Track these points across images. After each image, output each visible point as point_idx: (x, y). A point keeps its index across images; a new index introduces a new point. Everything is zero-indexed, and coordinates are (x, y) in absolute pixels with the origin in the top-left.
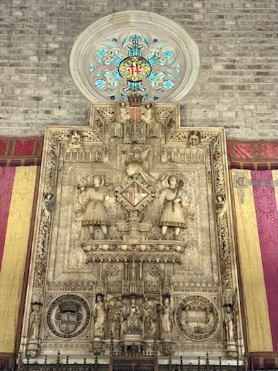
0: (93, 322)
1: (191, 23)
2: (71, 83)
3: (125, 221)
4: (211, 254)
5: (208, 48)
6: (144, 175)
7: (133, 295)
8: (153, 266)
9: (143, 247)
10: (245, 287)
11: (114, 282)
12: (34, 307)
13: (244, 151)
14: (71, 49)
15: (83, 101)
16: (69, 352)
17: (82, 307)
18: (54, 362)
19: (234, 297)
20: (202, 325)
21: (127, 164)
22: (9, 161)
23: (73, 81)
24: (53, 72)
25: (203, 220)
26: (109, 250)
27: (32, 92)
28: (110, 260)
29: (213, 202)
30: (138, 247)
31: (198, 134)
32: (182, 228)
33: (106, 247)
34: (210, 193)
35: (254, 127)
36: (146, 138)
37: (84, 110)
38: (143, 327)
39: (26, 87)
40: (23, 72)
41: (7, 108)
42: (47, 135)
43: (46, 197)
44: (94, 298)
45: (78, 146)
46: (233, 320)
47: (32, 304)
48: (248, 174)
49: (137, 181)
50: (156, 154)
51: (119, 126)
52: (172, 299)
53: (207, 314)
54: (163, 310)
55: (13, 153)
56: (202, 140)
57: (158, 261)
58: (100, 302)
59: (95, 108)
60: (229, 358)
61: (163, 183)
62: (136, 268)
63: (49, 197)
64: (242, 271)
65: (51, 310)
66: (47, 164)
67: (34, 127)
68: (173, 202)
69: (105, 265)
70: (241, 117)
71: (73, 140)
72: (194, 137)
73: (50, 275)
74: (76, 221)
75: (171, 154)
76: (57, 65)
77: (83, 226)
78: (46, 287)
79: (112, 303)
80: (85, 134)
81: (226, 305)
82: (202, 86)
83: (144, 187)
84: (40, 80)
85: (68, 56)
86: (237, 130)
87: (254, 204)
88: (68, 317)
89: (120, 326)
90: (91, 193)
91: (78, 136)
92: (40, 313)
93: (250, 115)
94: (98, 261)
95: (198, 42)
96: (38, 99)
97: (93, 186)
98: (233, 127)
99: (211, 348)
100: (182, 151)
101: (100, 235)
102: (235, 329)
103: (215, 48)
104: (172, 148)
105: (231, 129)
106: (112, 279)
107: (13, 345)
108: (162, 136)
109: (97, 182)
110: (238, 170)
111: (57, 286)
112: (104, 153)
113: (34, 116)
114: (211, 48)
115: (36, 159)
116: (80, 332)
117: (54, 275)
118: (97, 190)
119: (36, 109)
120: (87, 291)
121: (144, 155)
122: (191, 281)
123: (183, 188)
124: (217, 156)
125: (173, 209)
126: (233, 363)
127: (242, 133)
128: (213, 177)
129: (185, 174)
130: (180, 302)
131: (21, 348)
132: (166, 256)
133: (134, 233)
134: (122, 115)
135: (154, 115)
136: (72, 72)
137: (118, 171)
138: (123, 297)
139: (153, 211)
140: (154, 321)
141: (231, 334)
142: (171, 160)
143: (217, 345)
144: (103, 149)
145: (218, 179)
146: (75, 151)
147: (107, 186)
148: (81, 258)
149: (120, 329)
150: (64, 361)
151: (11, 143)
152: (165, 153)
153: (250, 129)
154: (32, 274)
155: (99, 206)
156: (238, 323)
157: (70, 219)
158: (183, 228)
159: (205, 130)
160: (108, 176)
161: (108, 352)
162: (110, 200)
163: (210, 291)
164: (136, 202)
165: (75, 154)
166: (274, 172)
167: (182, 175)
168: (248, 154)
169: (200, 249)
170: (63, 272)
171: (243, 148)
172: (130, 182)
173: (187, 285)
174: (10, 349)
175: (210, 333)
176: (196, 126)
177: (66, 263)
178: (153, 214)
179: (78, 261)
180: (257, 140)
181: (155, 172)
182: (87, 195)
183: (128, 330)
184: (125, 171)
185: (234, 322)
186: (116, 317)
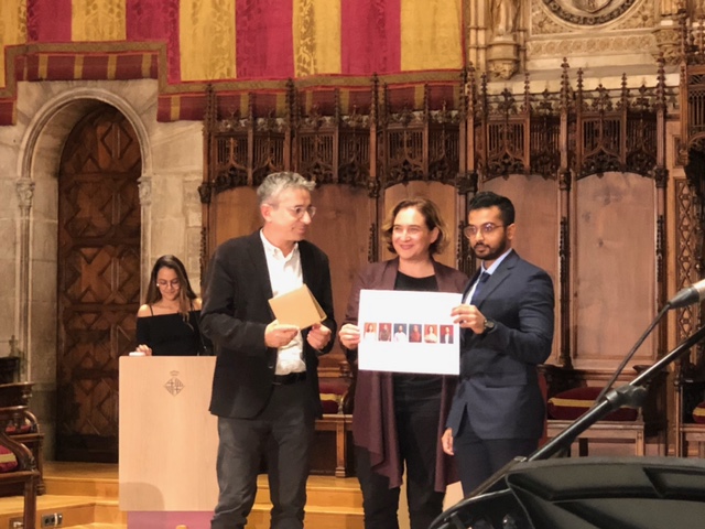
116: (624, 7)
174: (452, 58)
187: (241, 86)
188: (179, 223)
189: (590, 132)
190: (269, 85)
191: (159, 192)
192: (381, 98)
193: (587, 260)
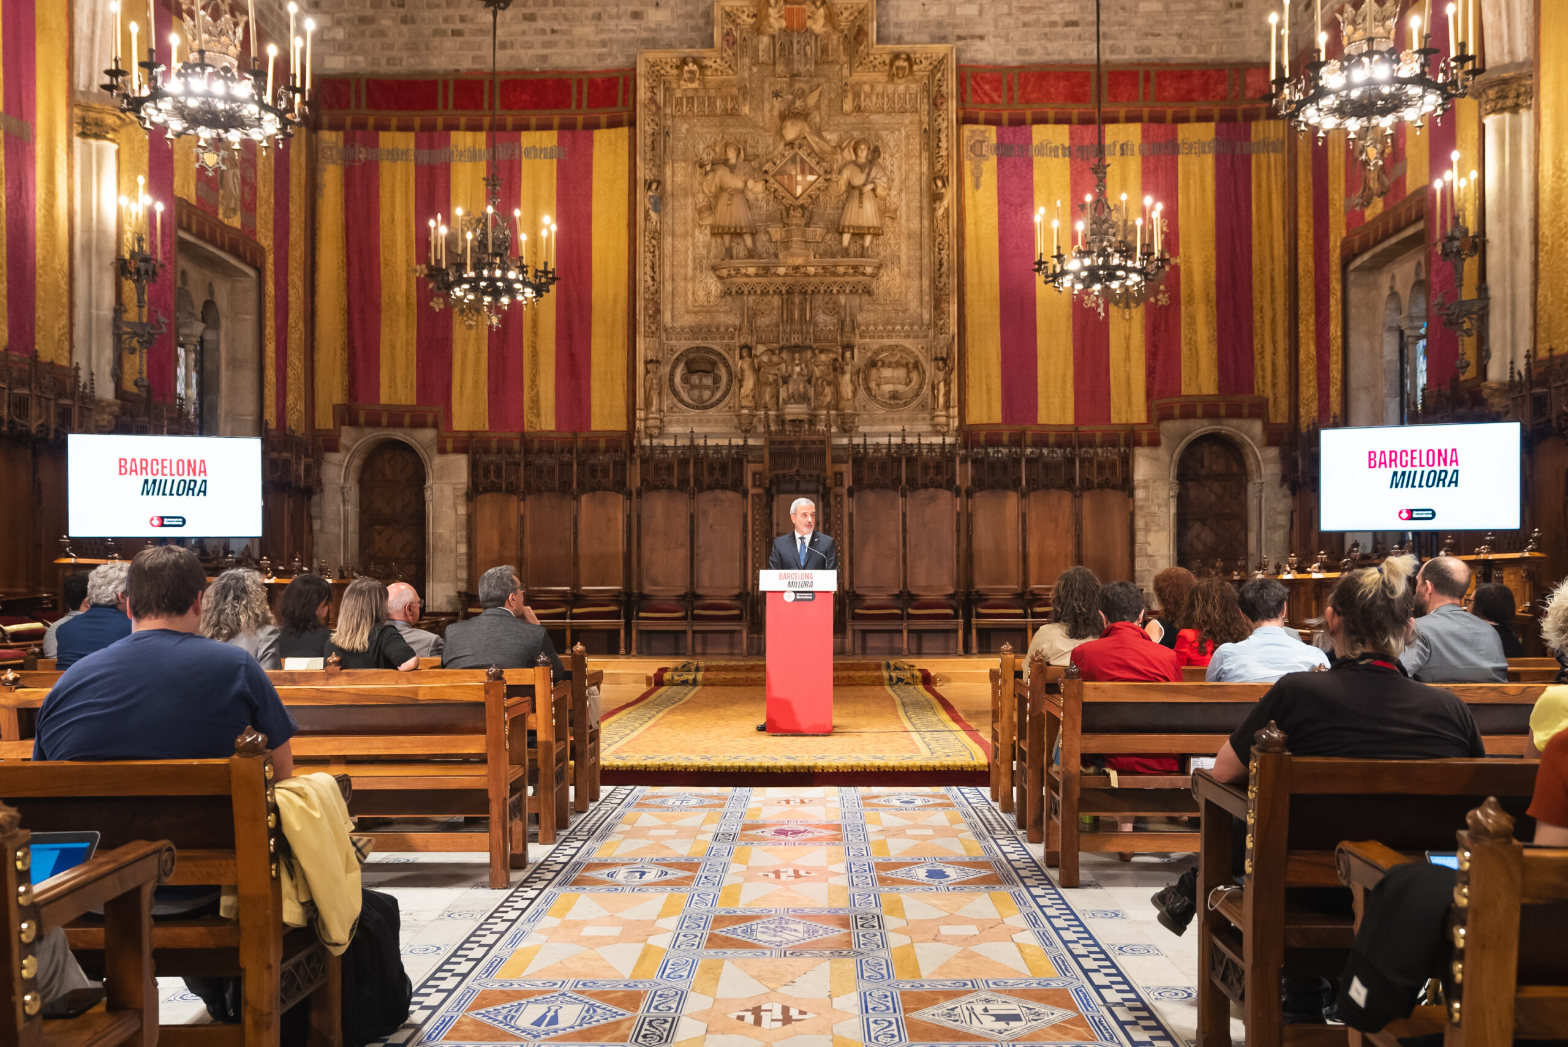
0: (737, 386)
3: (781, 225)
4: (921, 278)
6: (813, 140)
7: (797, 346)
8: (827, 299)
9: (811, 270)
10: (968, 331)
11: (767, 327)
12: (649, 366)
13: (987, 87)
16: (706, 429)
17: (720, 365)
18: (687, 443)
19: (950, 347)
20: (901, 388)
21: (783, 117)
22: (580, 120)
25: (910, 220)
26: (757, 275)
28: (759, 292)
29: (929, 187)
30: (803, 270)
31: (908, 59)
32: (876, 235)
33: (751, 271)
34: (925, 169)
35: (1011, 36)
36: (816, 63)
37: (702, 8)
38: (811, 392)
41: (564, 10)
42: (641, 69)
43: (649, 188)
44: (737, 352)
45: (696, 85)
46: (945, 381)
47: (647, 362)
48: (991, 133)
49: (801, 152)
50: (833, 95)
51: (765, 40)
52: (856, 351)
53: (908, 373)
54: (842, 368)
55: (585, 103)
56: (915, 68)
57: (835, 291)
58: (747, 359)
59: (723, 8)
60: (937, 433)
61: (846, 153)
62: (801, 303)
63: (654, 186)
64: (967, 305)
65: (673, 368)
66: (645, 125)
67: (615, 48)
68: (860, 189)
69: (751, 298)
70: (989, 16)
71: (686, 75)
72: (902, 63)
73: (667, 317)
74: (701, 226)
75: (860, 97)
77: (713, 234)
78: (663, 336)
79: (765, 358)
80: (706, 62)
83: (812, 162)
86: (978, 44)
87: (995, 191)
88: (701, 379)
89: (778, 392)
90: (722, 173)
91: (695, 68)
92: (659, 374)
93: (1005, 10)
94: (740, 293)
97: (725, 162)
98: (973, 37)
99: (913, 420)
100: (879, 88)
101: (743, 252)
102: (947, 394)
104: (860, 84)
105: (969, 41)
106: (762, 321)
107: (625, 420)
108: (844, 59)
109: (732, 155)
110: (975, 127)
111: (678, 333)
112: (741, 99)
113: (612, 24)
115: (625, 117)
116: (719, 401)
117: (673, 317)
118: (732, 169)
119: (615, 10)
120: (726, 341)
121: (812, 100)
122: (887, 323)
123: (880, 160)
124: (939, 102)
125: (861, 202)
126: (938, 440)
127: (989, 49)
128: (930, 137)
129: (884, 133)
130: (869, 354)
131: (638, 425)
132: (848, 283)
133: (796, 246)
134: (772, 20)
135: (830, 18)
137: (766, 131)
138: (781, 349)
139: (828, 205)
140: (829, 384)
141: (941, 400)
142: (858, 109)
143: (920, 416)
144: (739, 89)
145: (938, 147)
146: (691, 93)
147: (750, 161)
148: (713, 288)
149: (778, 397)
150: (701, 442)
151: (580, 83)
153: (1002, 41)
154: (640, 317)
155: (738, 201)
156: (952, 385)
157: (690, 223)
158: (878, 235)
159: (922, 49)
160: (750, 141)
161: (761, 429)
162: (756, 188)
163: (916, 337)
164: (799, 190)
165: (690, 100)
166: (1036, 128)
167: (879, 137)
168: (994, 96)
169: (904, 268)
170: (687, 312)
171: (987, 82)
172: (789, 154)
173: (881, 328)
174: (621, 425)
175: (912, 399)
176: (907, 38)
177: (690, 296)
178: (829, 211)
179: (708, 294)
180: (1015, 64)
181: (832, 132)
182: (717, 180)
183: (789, 399)
184: (780, 133)
185: (947, 384)
186: (771, 378)
187: (492, 435)
188: (451, 513)
189: (711, 469)
190: (509, 435)
191: (438, 494)
192: (580, 443)
193: (704, 536)
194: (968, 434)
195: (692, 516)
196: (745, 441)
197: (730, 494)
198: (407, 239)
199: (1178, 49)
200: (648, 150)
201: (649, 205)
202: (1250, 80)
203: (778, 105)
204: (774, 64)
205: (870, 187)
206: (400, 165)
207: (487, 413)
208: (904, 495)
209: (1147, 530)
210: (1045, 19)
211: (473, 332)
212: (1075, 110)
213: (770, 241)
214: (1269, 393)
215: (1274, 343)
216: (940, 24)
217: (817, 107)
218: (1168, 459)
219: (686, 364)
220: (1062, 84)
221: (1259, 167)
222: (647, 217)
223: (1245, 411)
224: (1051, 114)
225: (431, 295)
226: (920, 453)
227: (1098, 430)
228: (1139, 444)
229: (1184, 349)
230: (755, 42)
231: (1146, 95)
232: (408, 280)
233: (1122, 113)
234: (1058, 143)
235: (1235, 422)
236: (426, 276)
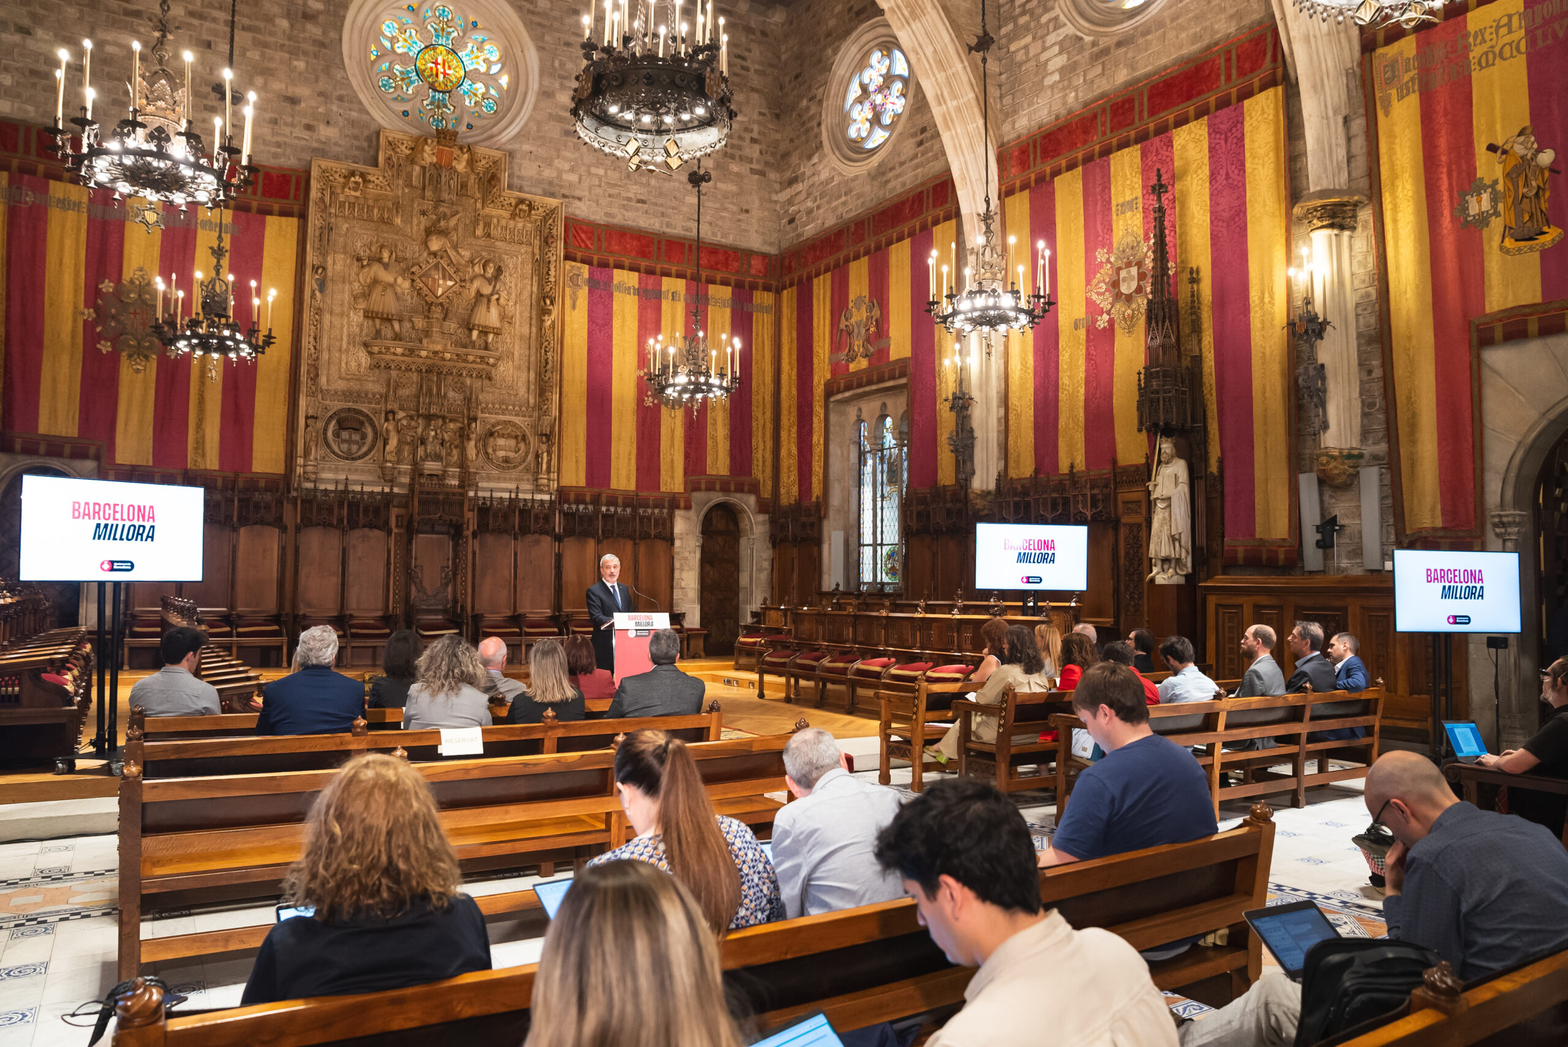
0: (382, 444)
1: (533, 13)
2: (346, 82)
3: (423, 317)
4: (529, 373)
5: (553, 62)
6: (451, 253)
8: (458, 380)
9: (448, 356)
10: (564, 415)
11: (409, 397)
12: (309, 421)
13: (583, 236)
14: (344, 17)
15: (365, 117)
16: (359, 477)
17: (367, 425)
18: (341, 487)
19: (552, 427)
20: (511, 455)
21: (428, 232)
22: (255, 205)
23: (348, 79)
24: (316, 56)
25: (522, 326)
26: (403, 355)
27: (283, 86)
28: (403, 368)
29: (538, 302)
30: (441, 355)
31: (529, 205)
32: (497, 334)
33: (399, 350)
34: (535, 289)
35: (600, 201)
36: (457, 194)
38: (444, 453)
39: (273, 75)
40: (266, 45)
42: (314, 173)
43: (315, 272)
44: (383, 415)
45: (358, 194)
47: (307, 418)
48: (585, 270)
49: (442, 262)
50: (468, 222)
51: (417, 168)
52: (479, 423)
53: (517, 443)
54: (468, 435)
55: (259, 191)
56: (533, 212)
57: (464, 374)
58: (391, 422)
59: (387, 137)
60: (541, 492)
61: (476, 268)
62: (437, 381)
63: (320, 271)
64: (564, 395)
65: (327, 424)
66: (314, 220)
67: (289, 151)
68: (488, 298)
69: (396, 373)
70: (586, 184)
71: (351, 185)
72: (524, 207)
73: (323, 380)
74: (355, 309)
75: (489, 227)
76: (322, 45)
77: (366, 317)
78: (321, 396)
79: (405, 422)
80: (370, 177)
81: (542, 435)
82: (539, 124)
83: (451, 271)
84: (295, 67)
85: (340, 30)
86: (577, 203)
87: (586, 313)
88: (350, 435)
89: (416, 450)
90: (377, 270)
91: (360, 179)
92: (316, 428)
93: (597, 183)
94: (387, 368)
95: (540, 49)
96: (293, 101)
97: (380, 260)
98: (574, 197)
99: (521, 480)
100: (503, 222)
101: (390, 334)
102: (549, 461)
103: (562, 64)
104: (492, 217)
105: (571, 199)
106: (404, 392)
107: (284, 465)
108: (478, 195)
109: (386, 255)
110: (573, 263)
111: (333, 395)
112: (394, 212)
113: (287, 130)
114: (557, 64)
115: (296, 209)
117: (328, 381)
118: (386, 266)
119: (291, 119)
120: (373, 406)
121: (453, 222)
122: (502, 403)
123: (502, 278)
124: (550, 241)
125: (488, 308)
126: (546, 498)
127: (584, 208)
128: (541, 268)
129: (506, 257)
130: (489, 426)
131: (296, 470)
132: (475, 369)
133: (436, 336)
134: (425, 155)
135: (471, 162)
136: (346, 60)
137: (414, 240)
138: (419, 416)
139: (460, 307)
140: (456, 447)
141: (544, 466)
142: (489, 236)
143: (527, 477)
144: (394, 204)
145: (548, 274)
146: (353, 200)
148: (363, 361)
149: (416, 454)
152: (481, 224)
153: (594, 205)
154: (304, 378)
155: (389, 292)
156: (553, 455)
157: (346, 305)
159: (538, 199)
160: (400, 247)
161: (404, 480)
162: (404, 284)
163: (524, 416)
164: (440, 292)
165: (352, 205)
166: (616, 272)
167: (501, 260)
168: (588, 243)
169: (517, 362)
170: (340, 378)
171: (584, 232)
172: (433, 261)
173: (497, 406)
174: (279, 469)
175: (520, 464)
176: (526, 189)
177: (343, 365)
178: (460, 310)
179: (359, 365)
180: (602, 222)
181: (466, 249)
182: (372, 274)
183: (427, 456)
184: (425, 243)
185: (549, 454)
186: (409, 439)
187: (155, 470)
190: (172, 471)
192: (241, 484)
193: (353, 566)
194: (562, 493)
195: (344, 550)
196: (391, 489)
197: (377, 533)
198: (76, 283)
199: (709, 233)
200: (317, 240)
201: (315, 286)
202: (753, 262)
203: (424, 222)
204: (424, 188)
205: (496, 296)
206: (71, 215)
207: (151, 450)
208: (516, 539)
209: (682, 570)
210: (624, 194)
211: (141, 376)
212: (644, 263)
213: (413, 327)
214: (760, 477)
215: (764, 442)
216: (551, 183)
217: (456, 229)
218: (695, 519)
219: (339, 422)
220: (635, 243)
221: (757, 322)
222: (313, 295)
223: (746, 488)
224: (627, 263)
225: (99, 337)
226: (533, 506)
227: (651, 495)
228: (678, 507)
229: (709, 442)
230: (409, 169)
231: (689, 260)
232: (75, 320)
233: (674, 270)
234: (631, 285)
235: (739, 495)
236: (94, 320)
